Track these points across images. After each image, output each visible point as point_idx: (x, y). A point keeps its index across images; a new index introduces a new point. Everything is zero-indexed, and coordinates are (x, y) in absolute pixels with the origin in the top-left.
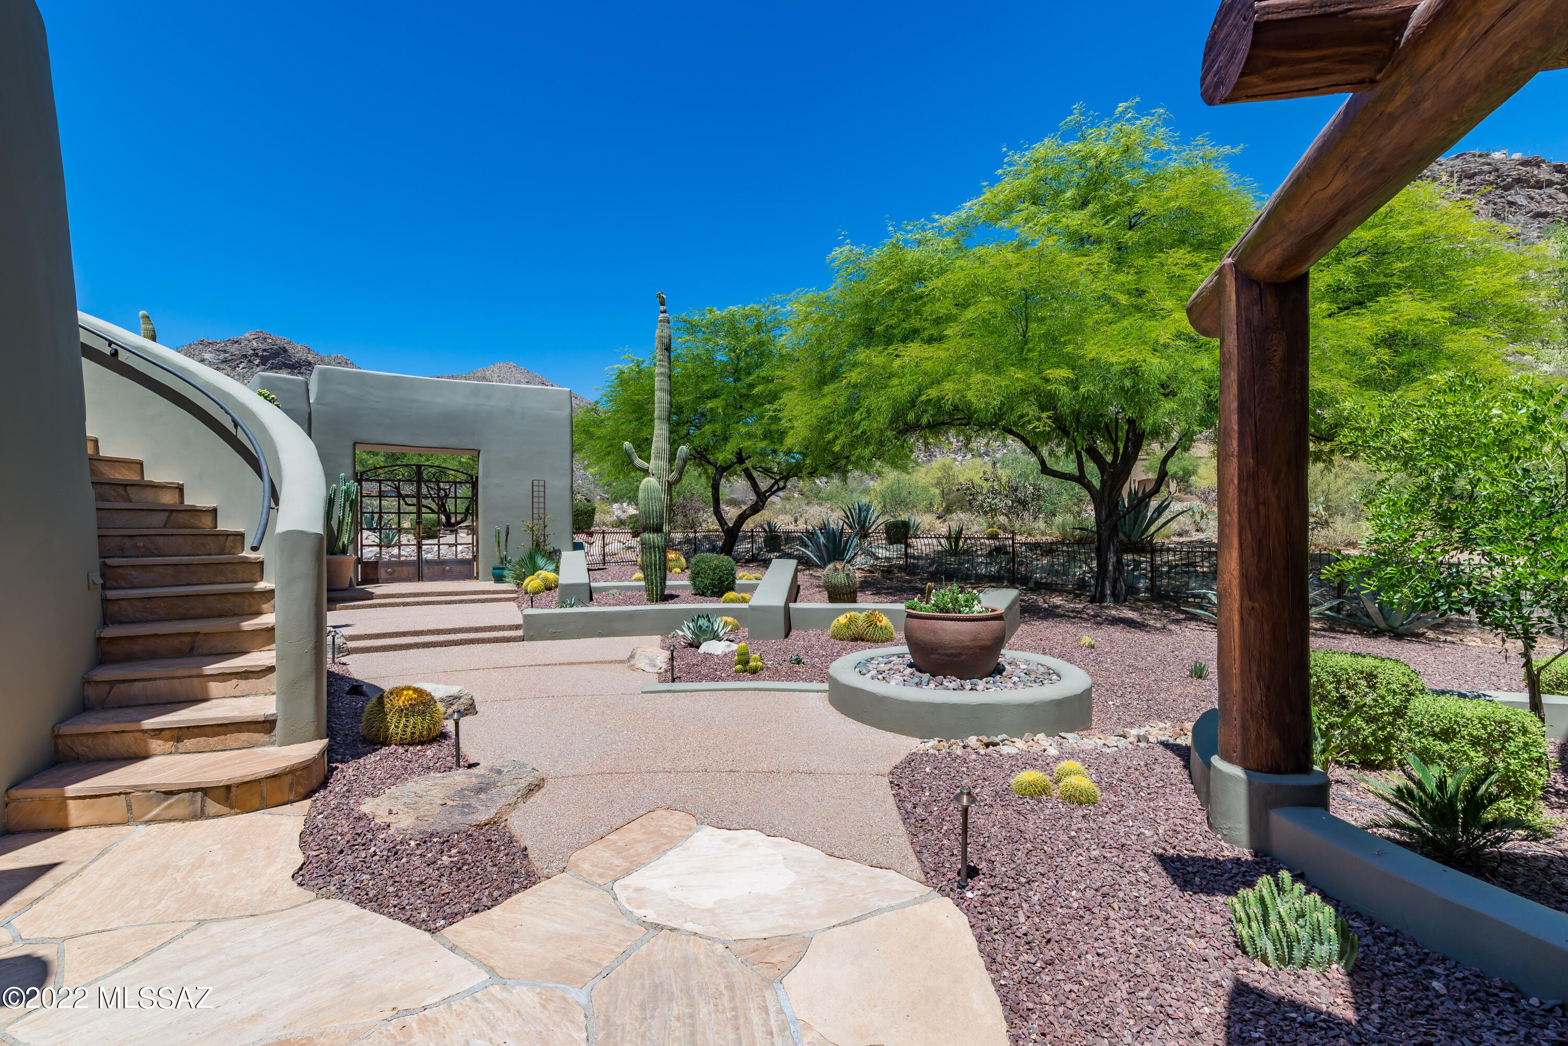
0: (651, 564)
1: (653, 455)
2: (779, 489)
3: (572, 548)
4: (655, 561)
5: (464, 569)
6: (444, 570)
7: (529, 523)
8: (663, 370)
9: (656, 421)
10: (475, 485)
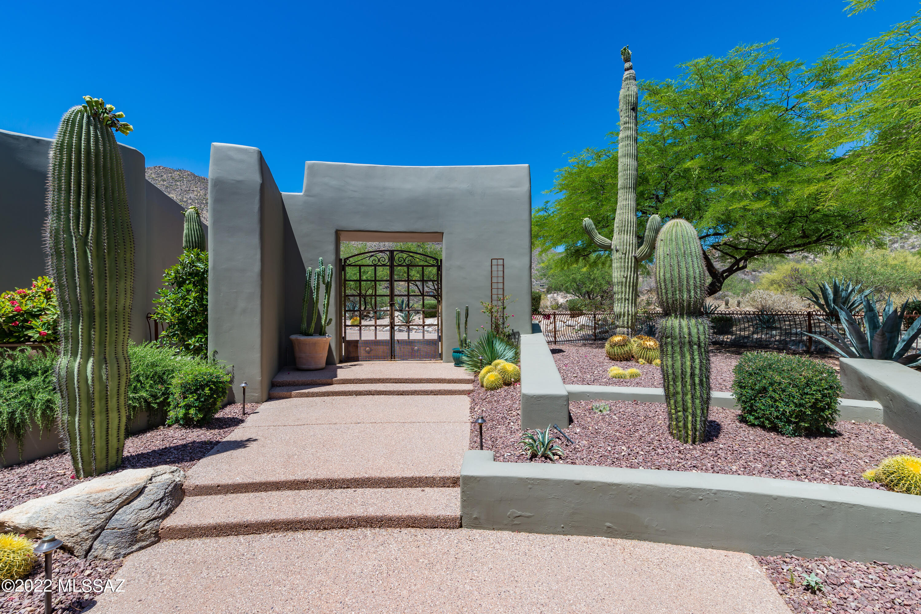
0: (683, 373)
1: (616, 230)
2: (739, 269)
3: (531, 332)
4: (693, 368)
5: (429, 349)
6: (413, 349)
7: (488, 303)
8: (629, 133)
9: (620, 192)
10: (439, 268)
